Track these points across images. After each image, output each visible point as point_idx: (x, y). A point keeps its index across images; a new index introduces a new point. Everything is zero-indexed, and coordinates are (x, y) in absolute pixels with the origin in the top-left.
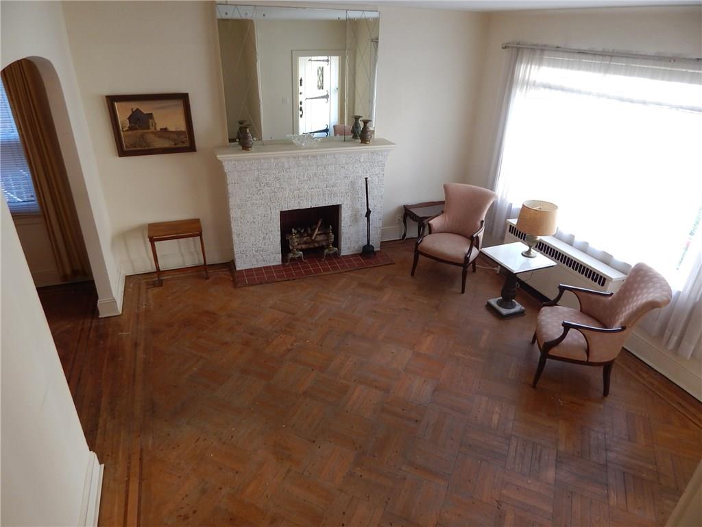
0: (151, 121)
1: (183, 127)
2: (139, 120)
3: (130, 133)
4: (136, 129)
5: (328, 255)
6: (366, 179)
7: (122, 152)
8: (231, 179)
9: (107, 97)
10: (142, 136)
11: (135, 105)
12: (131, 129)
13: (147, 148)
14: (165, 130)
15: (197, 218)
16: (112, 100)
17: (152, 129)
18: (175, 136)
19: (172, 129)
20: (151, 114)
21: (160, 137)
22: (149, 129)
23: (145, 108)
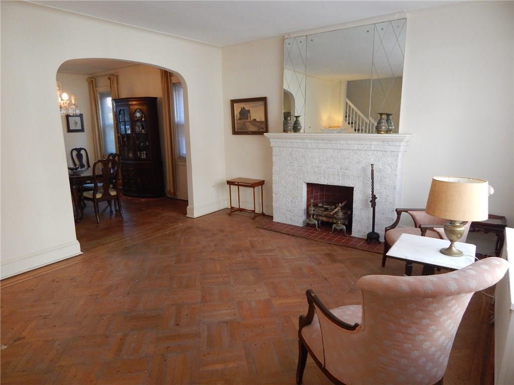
0: (249, 114)
1: (263, 120)
2: (244, 114)
3: (239, 121)
4: (242, 119)
5: (335, 229)
6: (372, 165)
7: (235, 132)
8: (275, 151)
9: (231, 100)
10: (244, 124)
11: (242, 105)
12: (240, 119)
13: (245, 131)
14: (255, 120)
15: (263, 179)
16: (233, 102)
17: (249, 120)
18: (259, 124)
19: (258, 120)
20: (249, 110)
21: (252, 124)
22: (247, 119)
23: (247, 106)
